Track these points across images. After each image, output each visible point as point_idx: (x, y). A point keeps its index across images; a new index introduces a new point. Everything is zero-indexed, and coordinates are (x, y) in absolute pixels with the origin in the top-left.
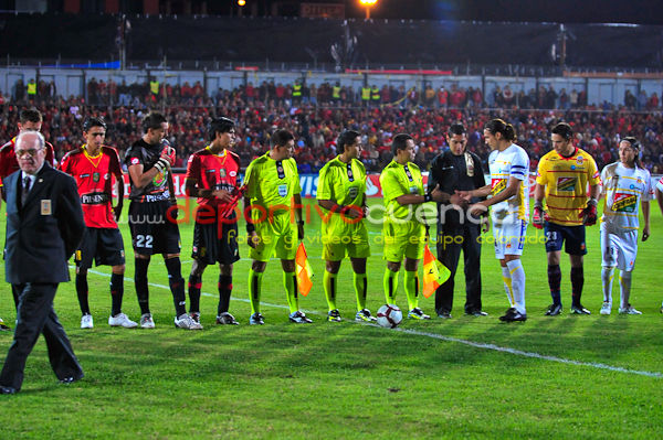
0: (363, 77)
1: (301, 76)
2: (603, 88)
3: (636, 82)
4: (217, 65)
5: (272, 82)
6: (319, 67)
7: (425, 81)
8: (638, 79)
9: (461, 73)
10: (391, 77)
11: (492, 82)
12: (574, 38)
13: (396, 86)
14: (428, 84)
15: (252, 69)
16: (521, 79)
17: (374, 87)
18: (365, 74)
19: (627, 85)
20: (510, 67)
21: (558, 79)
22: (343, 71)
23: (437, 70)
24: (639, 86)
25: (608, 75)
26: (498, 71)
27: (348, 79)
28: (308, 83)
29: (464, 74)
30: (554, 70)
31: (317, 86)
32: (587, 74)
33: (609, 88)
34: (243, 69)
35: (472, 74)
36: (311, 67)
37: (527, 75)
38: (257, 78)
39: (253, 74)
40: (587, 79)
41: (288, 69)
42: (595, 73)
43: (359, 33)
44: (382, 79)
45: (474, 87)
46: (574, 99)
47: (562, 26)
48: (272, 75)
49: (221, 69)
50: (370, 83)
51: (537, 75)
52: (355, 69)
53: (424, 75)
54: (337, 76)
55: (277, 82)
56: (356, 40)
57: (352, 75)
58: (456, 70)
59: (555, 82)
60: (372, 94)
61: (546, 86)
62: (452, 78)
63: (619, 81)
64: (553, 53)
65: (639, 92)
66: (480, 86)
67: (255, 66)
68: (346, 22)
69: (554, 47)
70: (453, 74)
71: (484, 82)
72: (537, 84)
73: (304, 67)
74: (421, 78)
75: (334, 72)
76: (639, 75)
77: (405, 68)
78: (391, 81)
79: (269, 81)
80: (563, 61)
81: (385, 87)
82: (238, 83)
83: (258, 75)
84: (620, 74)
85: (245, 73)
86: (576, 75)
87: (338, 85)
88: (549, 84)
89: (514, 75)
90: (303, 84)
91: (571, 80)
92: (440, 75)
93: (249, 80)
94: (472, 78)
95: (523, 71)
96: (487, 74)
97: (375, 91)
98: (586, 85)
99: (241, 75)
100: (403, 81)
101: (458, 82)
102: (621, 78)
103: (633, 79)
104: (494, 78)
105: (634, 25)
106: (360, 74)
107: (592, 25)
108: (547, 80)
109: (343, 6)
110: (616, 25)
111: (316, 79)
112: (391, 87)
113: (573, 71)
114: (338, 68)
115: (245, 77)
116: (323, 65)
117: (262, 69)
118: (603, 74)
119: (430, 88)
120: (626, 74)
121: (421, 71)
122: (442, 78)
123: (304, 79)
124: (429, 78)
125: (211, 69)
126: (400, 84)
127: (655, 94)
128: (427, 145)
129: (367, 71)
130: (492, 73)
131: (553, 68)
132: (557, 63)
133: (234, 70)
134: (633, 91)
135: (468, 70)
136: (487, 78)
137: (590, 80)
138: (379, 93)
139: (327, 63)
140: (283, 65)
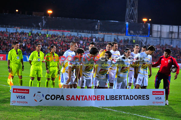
0: (47, 31)
1: (31, 30)
2: (108, 37)
3: (117, 36)
4: (10, 26)
5: (24, 32)
6: (36, 28)
7: (63, 33)
8: (118, 35)
9: (72, 32)
10: (54, 32)
11: (80, 34)
12: (102, 24)
13: (55, 34)
14: (64, 34)
15: (19, 28)
16: (87, 34)
17: (50, 34)
18: (48, 31)
19: (115, 37)
20: (85, 31)
21: (97, 34)
22: (42, 30)
23: (66, 31)
24: (118, 37)
25: (110, 34)
26: (82, 31)
27: (43, 32)
28: (33, 32)
29: (73, 32)
30: (96, 32)
31: (35, 33)
32: (104, 33)
33: (110, 37)
34: (16, 28)
35: (75, 32)
36: (34, 28)
37: (89, 33)
38: (20, 30)
39: (19, 29)
40: (104, 35)
41: (28, 28)
42: (106, 33)
43: (47, 20)
44: (52, 32)
45: (75, 35)
46: (101, 40)
47: (99, 21)
48: (24, 30)
49: (11, 27)
50: (49, 33)
51: (92, 33)
52: (45, 29)
53: (63, 32)
54: (40, 31)
55: (25, 32)
56: (46, 22)
57: (44, 31)
58: (71, 31)
59: (96, 35)
60: (49, 36)
61: (94, 36)
62: (70, 33)
63: (113, 36)
64: (96, 28)
65: (118, 39)
66: (77, 35)
67: (19, 27)
68: (43, 17)
69: (96, 26)
70: (70, 32)
71: (78, 34)
72: (92, 35)
73: (32, 28)
74: (62, 32)
75: (40, 30)
76: (118, 34)
77: (58, 30)
78: (54, 33)
79: (23, 31)
80: (98, 30)
81: (52, 34)
82: (15, 31)
83: (20, 29)
84: (113, 34)
85: (17, 29)
86: (102, 33)
87: (40, 33)
88: (95, 35)
89: (86, 33)
90: (31, 32)
91: (100, 35)
92: (67, 32)
93: (18, 31)
94: (75, 33)
95: (88, 32)
96: (79, 32)
97: (50, 35)
98: (104, 36)
99: (16, 29)
100: (57, 33)
101: (71, 34)
102: (113, 35)
103: (116, 35)
104: (81, 33)
105: (117, 22)
106: (46, 31)
107: (106, 21)
108: (94, 34)
109: (44, 13)
110: (113, 21)
111: (35, 31)
112: (54, 35)
113: (101, 32)
114: (41, 29)
115: (17, 30)
116: (37, 28)
117: (21, 28)
118: (109, 34)
119: (64, 35)
120: (115, 34)
121: (62, 31)
122: (67, 33)
123: (32, 31)
124: (64, 33)
125: (8, 27)
126: (56, 34)
127: (122, 39)
128: (62, 50)
129: (48, 30)
130: (80, 32)
131: (96, 31)
132: (97, 30)
133: (14, 28)
134: (116, 38)
135: (74, 31)
136: (79, 33)
137: (105, 35)
138: (51, 36)
139: (38, 27)
140: (27, 27)
